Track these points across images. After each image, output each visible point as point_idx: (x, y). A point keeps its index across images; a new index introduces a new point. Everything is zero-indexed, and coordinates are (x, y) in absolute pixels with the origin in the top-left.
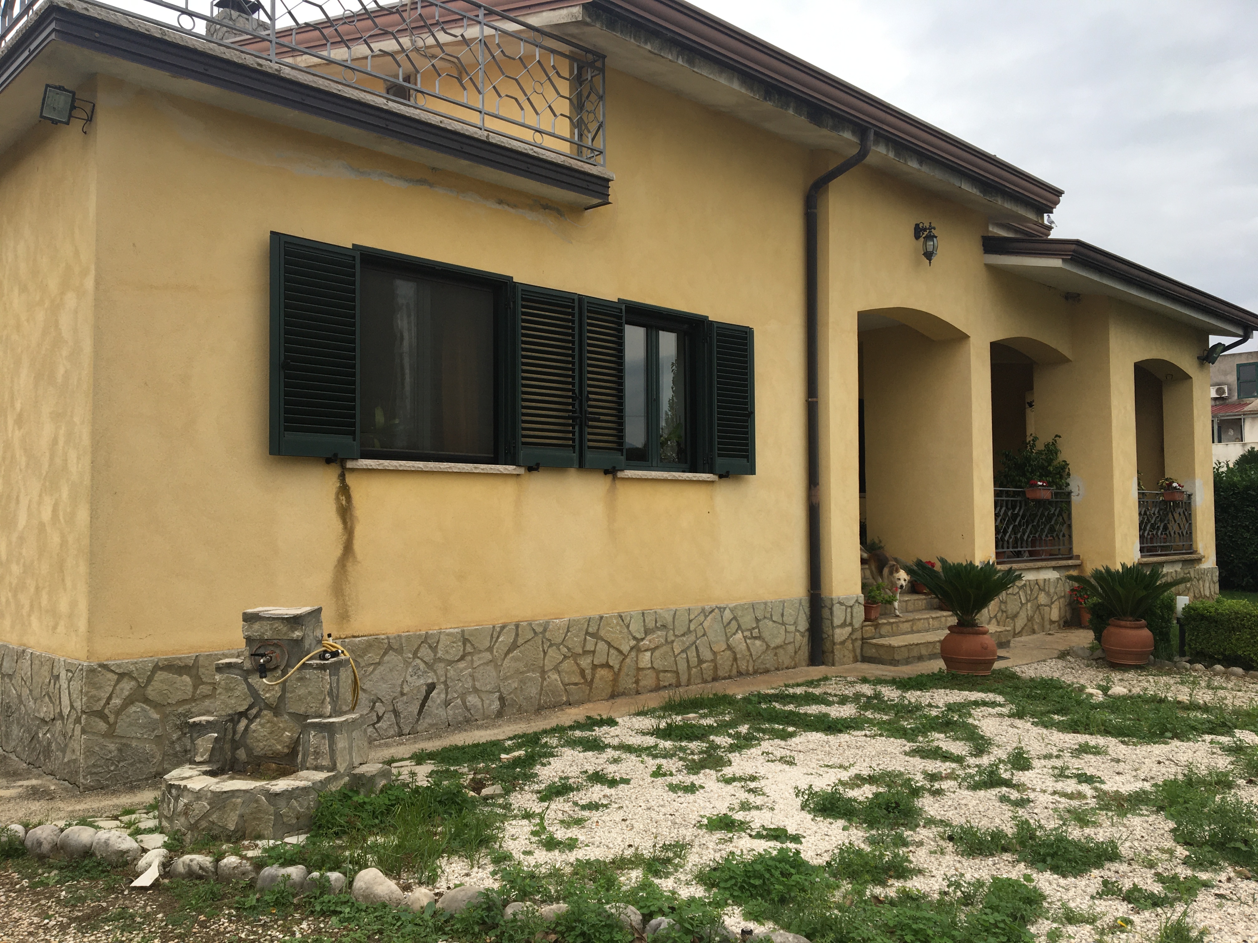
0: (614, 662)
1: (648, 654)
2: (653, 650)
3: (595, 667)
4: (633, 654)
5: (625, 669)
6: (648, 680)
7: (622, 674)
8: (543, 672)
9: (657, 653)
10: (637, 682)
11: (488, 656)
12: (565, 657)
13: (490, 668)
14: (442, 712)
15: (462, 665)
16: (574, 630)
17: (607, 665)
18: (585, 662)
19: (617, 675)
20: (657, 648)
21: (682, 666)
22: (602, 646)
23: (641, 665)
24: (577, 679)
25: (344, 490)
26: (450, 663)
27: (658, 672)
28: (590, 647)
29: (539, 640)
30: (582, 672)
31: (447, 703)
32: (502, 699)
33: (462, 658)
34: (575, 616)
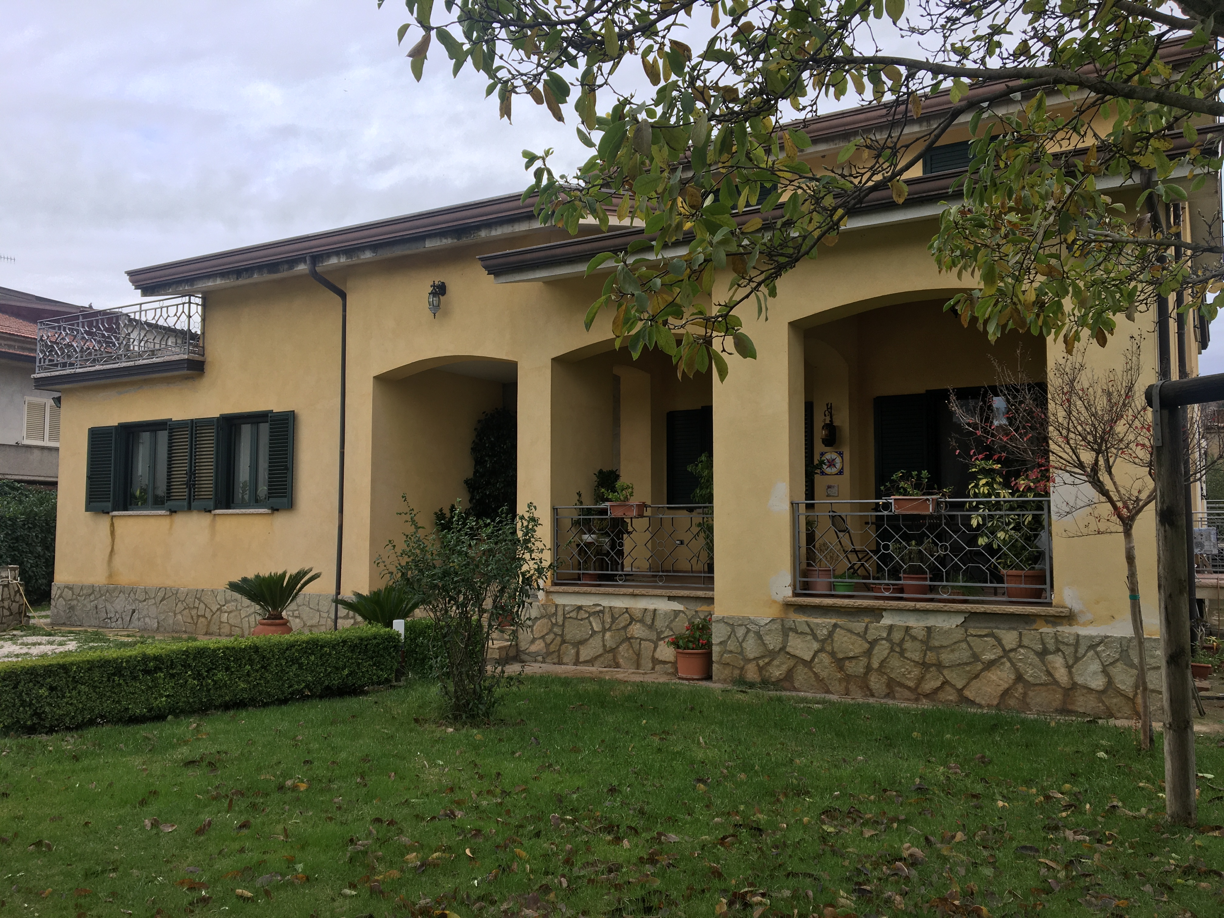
0: (208, 615)
1: (226, 614)
2: (229, 613)
3: (198, 616)
4: (218, 613)
5: (213, 621)
6: (226, 630)
7: (212, 622)
8: (175, 614)
9: (232, 615)
10: (219, 629)
11: (153, 601)
12: (185, 608)
13: (154, 607)
14: (137, 622)
15: (145, 603)
16: (190, 595)
17: (204, 616)
18: (194, 612)
19: (209, 622)
20: (231, 612)
21: (246, 625)
22: (202, 606)
23: (222, 620)
24: (190, 620)
25: (112, 525)
26: (141, 602)
27: (231, 626)
28: (196, 605)
29: (174, 597)
30: (192, 617)
31: (139, 619)
32: (158, 623)
33: (145, 601)
34: (191, 587)
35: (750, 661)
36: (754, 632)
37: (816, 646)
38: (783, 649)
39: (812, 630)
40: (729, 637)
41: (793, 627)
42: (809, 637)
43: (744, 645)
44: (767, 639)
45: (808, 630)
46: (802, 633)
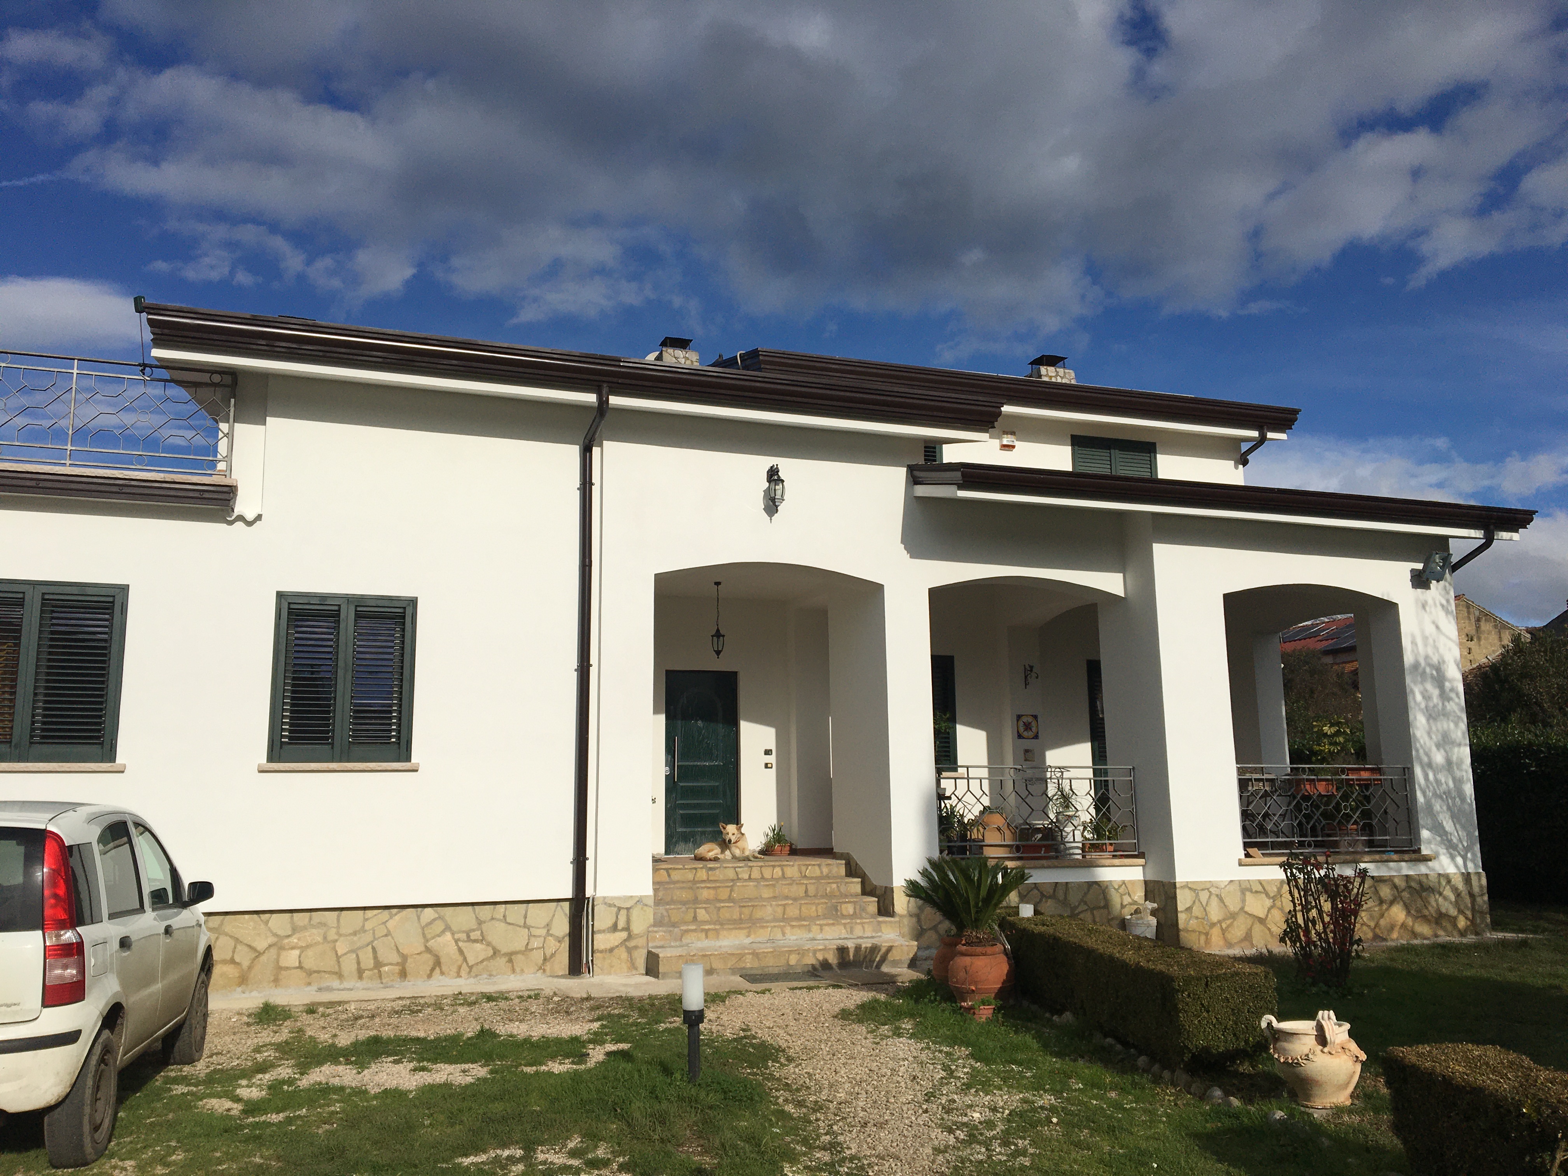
1: (296, 952)
2: (303, 949)
4: (273, 951)
5: (259, 966)
6: (294, 980)
7: (254, 972)
9: (309, 952)
10: (276, 981)
17: (231, 962)
19: (245, 972)
20: (309, 946)
22: (225, 941)
23: (283, 963)
27: (309, 972)
35: (1213, 925)
36: (1217, 895)
37: (1268, 903)
38: (1242, 909)
39: (1264, 889)
40: (1194, 902)
41: (1249, 886)
42: (1264, 895)
43: (1207, 909)
44: (1227, 901)
45: (1260, 888)
46: (1257, 892)
